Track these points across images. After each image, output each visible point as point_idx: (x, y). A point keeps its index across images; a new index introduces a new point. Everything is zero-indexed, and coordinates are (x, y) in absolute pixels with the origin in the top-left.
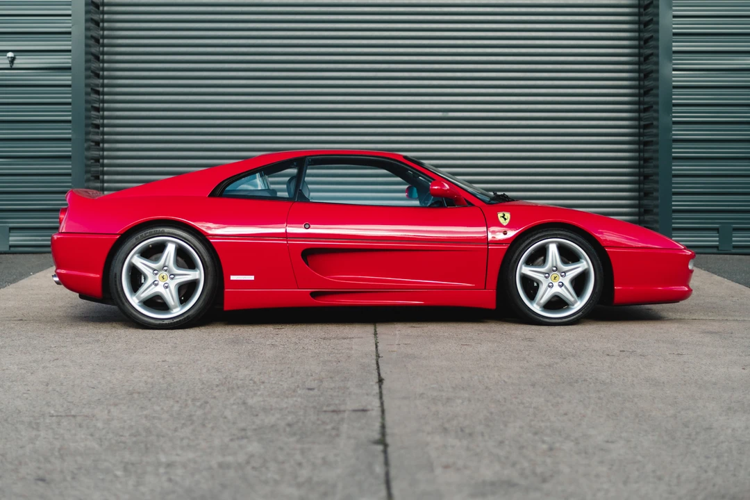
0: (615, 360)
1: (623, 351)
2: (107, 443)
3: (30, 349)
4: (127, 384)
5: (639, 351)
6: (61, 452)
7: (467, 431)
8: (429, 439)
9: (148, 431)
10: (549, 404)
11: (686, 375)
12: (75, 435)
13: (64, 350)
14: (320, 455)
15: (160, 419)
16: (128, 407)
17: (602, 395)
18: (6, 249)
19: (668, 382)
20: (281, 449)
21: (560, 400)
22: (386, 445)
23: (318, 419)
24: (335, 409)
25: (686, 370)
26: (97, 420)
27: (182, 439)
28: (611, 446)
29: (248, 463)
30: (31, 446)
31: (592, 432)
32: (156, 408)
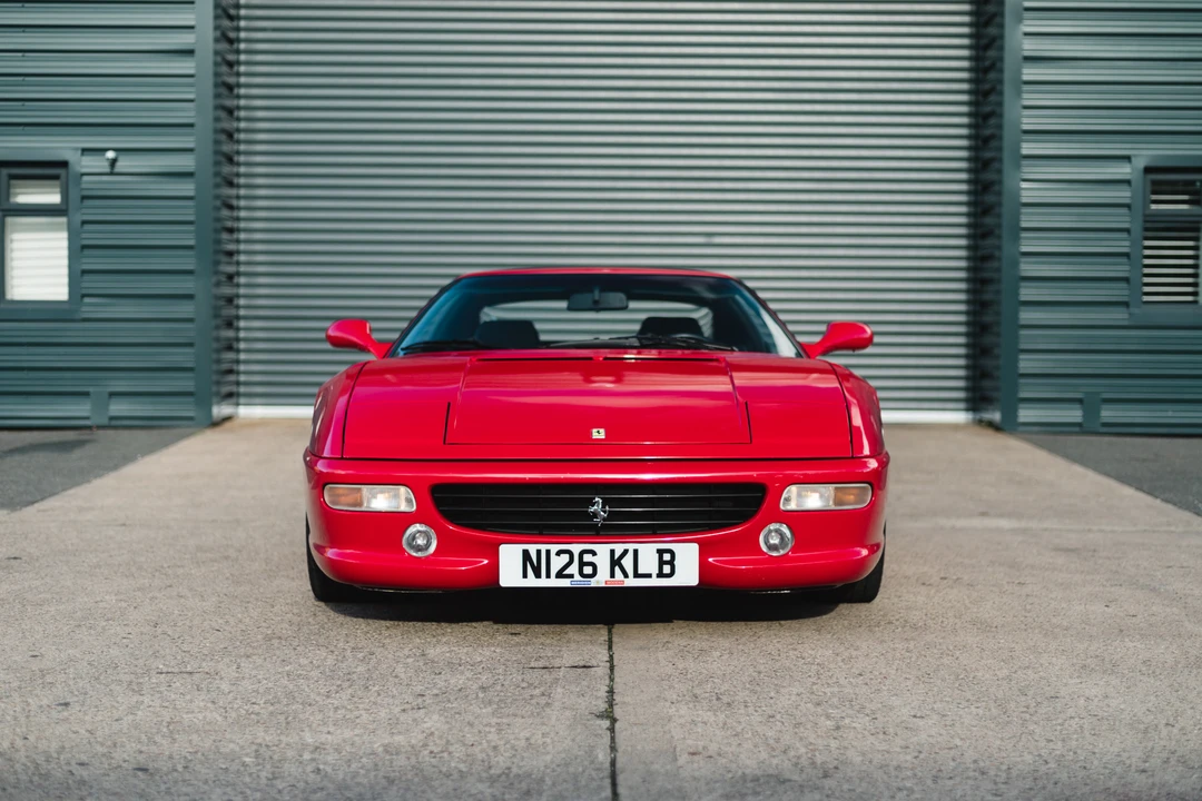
0: (933, 591)
1: (945, 578)
2: (234, 715)
3: (133, 569)
4: (264, 624)
5: (966, 578)
6: (171, 728)
7: (725, 699)
8: (672, 711)
9: (290, 695)
10: (839, 659)
11: (1028, 615)
12: (191, 701)
13: (181, 571)
14: (523, 735)
15: (307, 678)
16: (265, 659)
17: (911, 646)
18: (105, 421)
19: (1003, 626)
20: (471, 725)
21: (854, 653)
22: (614, 721)
23: (523, 680)
24: (547, 664)
25: (1028, 607)
26: (221, 679)
27: (336, 709)
28: (921, 723)
29: (425, 745)
30: (131, 717)
31: (895, 701)
32: (304, 661)
